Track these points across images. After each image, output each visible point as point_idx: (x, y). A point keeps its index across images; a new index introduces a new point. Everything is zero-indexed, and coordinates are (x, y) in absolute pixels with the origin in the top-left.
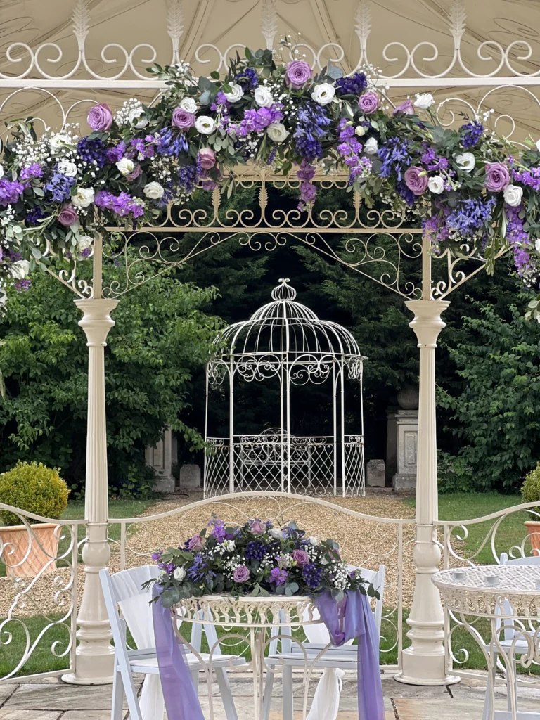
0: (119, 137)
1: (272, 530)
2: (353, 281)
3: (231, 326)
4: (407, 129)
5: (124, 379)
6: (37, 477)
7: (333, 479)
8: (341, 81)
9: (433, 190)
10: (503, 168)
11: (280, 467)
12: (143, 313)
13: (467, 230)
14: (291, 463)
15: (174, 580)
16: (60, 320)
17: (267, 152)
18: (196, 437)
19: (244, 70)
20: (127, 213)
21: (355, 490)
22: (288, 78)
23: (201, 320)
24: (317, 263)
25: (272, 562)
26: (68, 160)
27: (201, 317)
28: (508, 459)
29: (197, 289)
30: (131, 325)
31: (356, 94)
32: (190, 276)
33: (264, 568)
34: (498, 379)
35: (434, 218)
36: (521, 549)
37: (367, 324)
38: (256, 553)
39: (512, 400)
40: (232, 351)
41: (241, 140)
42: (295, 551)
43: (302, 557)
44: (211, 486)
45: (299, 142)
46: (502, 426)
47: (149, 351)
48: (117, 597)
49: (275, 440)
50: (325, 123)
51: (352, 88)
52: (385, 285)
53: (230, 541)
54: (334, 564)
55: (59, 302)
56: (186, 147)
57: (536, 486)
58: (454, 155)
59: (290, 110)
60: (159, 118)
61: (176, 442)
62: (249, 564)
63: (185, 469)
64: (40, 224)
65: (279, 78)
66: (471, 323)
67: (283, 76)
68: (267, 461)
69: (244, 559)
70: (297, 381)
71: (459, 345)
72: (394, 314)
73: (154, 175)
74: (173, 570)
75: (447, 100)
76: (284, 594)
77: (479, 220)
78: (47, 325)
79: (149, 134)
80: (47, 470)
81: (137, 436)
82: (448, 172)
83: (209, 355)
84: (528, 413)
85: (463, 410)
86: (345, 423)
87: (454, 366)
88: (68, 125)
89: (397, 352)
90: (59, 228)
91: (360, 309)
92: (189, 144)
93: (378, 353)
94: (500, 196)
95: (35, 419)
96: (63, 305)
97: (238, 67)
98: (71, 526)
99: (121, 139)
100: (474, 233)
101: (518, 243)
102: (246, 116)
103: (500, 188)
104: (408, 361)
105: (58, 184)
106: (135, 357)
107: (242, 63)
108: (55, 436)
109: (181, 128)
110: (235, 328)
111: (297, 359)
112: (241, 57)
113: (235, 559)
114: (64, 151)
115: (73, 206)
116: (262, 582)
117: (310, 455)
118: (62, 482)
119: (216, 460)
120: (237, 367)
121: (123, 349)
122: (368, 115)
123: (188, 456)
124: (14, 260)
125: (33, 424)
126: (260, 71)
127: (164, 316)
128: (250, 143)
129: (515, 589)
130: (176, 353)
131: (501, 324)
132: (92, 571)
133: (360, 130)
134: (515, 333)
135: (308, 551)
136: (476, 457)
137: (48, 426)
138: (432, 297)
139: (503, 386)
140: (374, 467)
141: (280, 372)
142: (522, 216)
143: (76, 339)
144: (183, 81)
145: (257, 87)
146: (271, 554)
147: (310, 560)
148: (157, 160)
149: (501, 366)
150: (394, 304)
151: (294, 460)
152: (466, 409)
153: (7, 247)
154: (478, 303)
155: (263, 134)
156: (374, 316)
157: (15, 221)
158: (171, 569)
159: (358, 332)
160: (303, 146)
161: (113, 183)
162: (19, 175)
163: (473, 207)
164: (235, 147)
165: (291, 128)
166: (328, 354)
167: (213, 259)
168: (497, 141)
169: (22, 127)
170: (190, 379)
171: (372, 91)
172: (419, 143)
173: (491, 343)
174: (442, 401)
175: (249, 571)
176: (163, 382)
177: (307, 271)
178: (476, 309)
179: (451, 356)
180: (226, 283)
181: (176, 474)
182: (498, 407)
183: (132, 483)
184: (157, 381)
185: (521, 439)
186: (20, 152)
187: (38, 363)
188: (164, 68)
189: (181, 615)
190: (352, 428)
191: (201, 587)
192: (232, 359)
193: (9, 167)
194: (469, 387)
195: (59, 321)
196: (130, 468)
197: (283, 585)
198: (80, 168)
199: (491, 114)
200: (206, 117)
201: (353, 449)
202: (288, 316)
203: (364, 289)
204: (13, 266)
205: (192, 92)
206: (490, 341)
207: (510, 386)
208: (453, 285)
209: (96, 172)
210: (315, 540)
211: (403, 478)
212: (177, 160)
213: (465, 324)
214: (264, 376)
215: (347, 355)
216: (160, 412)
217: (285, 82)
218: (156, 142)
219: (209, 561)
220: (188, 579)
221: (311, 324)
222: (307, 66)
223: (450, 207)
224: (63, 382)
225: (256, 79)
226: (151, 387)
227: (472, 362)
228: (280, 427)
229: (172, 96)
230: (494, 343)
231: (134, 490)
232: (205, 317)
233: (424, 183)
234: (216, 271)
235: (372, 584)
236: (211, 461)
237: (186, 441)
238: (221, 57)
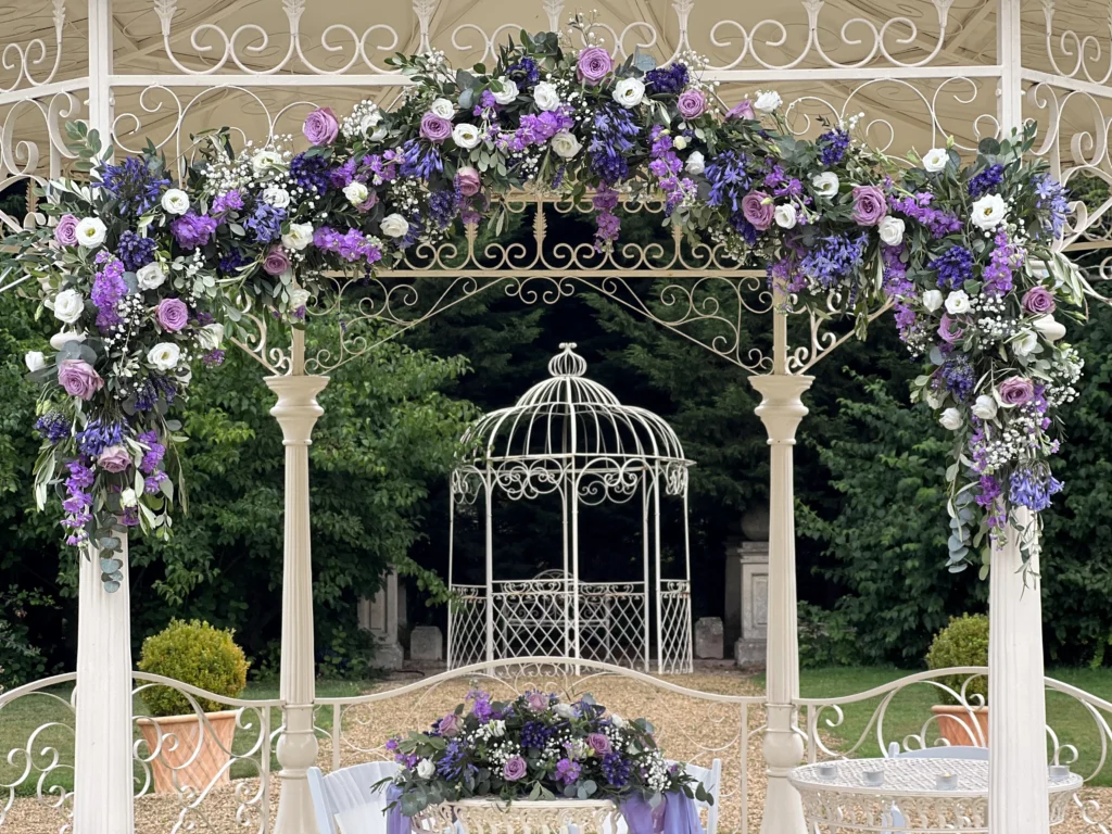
0: (347, 153)
1: (558, 705)
2: (673, 347)
3: (488, 415)
4: (744, 140)
5: (327, 498)
6: (201, 643)
7: (643, 648)
8: (653, 75)
9: (781, 223)
10: (877, 193)
11: (563, 629)
12: (354, 397)
13: (829, 278)
14: (580, 624)
15: (419, 777)
16: (229, 407)
17: (552, 172)
18: (436, 583)
19: (519, 61)
20: (358, 258)
21: (677, 664)
22: (580, 71)
23: (443, 407)
24: (617, 319)
25: (558, 750)
26: (277, 186)
27: (442, 402)
28: (910, 615)
29: (436, 360)
30: (337, 415)
31: (673, 91)
32: (425, 340)
33: (546, 760)
34: (894, 493)
35: (784, 261)
36: (920, 739)
37: (694, 411)
38: (536, 738)
39: (915, 525)
40: (489, 453)
41: (515, 156)
42: (592, 736)
43: (601, 743)
44: (458, 658)
45: (596, 157)
46: (900, 565)
47: (364, 453)
48: (333, 807)
49: (556, 588)
50: (631, 132)
51: (668, 84)
52: (719, 353)
53: (499, 722)
54: (647, 753)
55: (228, 381)
56: (439, 166)
57: (948, 652)
58: (809, 175)
59: (583, 115)
60: (403, 126)
61: (405, 592)
62: (525, 754)
63: (418, 633)
64: (239, 273)
65: (568, 71)
66: (852, 409)
67: (573, 68)
68: (543, 620)
69: (518, 746)
70: (588, 498)
71: (833, 443)
72: (734, 396)
73: (395, 205)
74: (416, 764)
75: (800, 100)
76: (575, 797)
77: (846, 264)
78: (210, 415)
79: (388, 149)
80: (216, 633)
81: (347, 582)
82: (802, 199)
83: (455, 459)
84: (939, 545)
85: (840, 540)
86: (662, 564)
87: (826, 474)
88: (276, 137)
89: (740, 453)
90: (266, 279)
91: (684, 389)
92: (443, 161)
93: (711, 455)
94: (873, 231)
95: (193, 557)
96: (233, 385)
97: (510, 55)
98: (260, 709)
99: (350, 156)
100: (839, 283)
101: (899, 296)
102: (523, 123)
103: (874, 221)
104: (756, 466)
105: (263, 219)
106: (344, 463)
107: (517, 51)
108: (221, 584)
109: (433, 139)
110: (494, 419)
111: (588, 465)
112: (515, 44)
113: (506, 748)
114: (271, 173)
115: (284, 248)
116: (545, 779)
117: (608, 612)
118: (237, 651)
119: (465, 618)
120: (498, 478)
121: (325, 451)
122: (691, 122)
123: (423, 612)
124: (202, 324)
125: (189, 566)
126: (541, 61)
127: (386, 399)
128: (528, 160)
129: (906, 789)
130: (404, 457)
131: (898, 410)
132: (290, 775)
133: (680, 142)
134: (919, 423)
135: (610, 735)
136: (860, 612)
137: (212, 568)
138: (788, 371)
139: (902, 504)
140: (706, 630)
141: (562, 485)
142: (904, 259)
143: (254, 436)
144: (435, 75)
145: (537, 83)
146: (556, 739)
147: (613, 749)
148: (400, 183)
149: (897, 474)
150: (735, 381)
151: (585, 618)
152: (844, 539)
153: (194, 306)
154: (861, 378)
155: (545, 147)
156: (705, 398)
157: (204, 271)
158: (413, 763)
159: (680, 424)
160: (602, 164)
161: (340, 217)
162: (210, 206)
163: (837, 247)
164: (507, 165)
165: (584, 138)
166: (634, 457)
167: (460, 314)
168: (869, 155)
169: (214, 140)
170: (426, 496)
171: (696, 87)
172: (762, 159)
173: (882, 440)
174: (809, 528)
175: (525, 764)
176: (385, 501)
177: (601, 331)
178: (860, 387)
179: (822, 459)
180: (479, 349)
181: (404, 642)
182: (893, 536)
183: (338, 654)
184: (377, 500)
185: (929, 584)
186: (212, 175)
187: (197, 473)
188: (408, 58)
189: (428, 829)
190: (673, 570)
191: (457, 787)
192: (489, 466)
193: (198, 195)
194: (849, 505)
195: (227, 410)
196: (335, 631)
197: (574, 783)
198: (294, 197)
199: (860, 119)
200: (468, 125)
201: (674, 601)
202: (574, 399)
203: (689, 358)
204: (201, 332)
205: (449, 91)
206: (881, 436)
207: (911, 504)
208: (819, 352)
209: (315, 201)
210: (620, 721)
211: (751, 645)
212: (426, 184)
213: (843, 410)
214: (538, 492)
215: (664, 459)
216: (380, 547)
217: (575, 76)
218: (398, 159)
219: (468, 750)
220: (439, 776)
221: (609, 412)
222: (605, 54)
223: (804, 246)
224: (234, 502)
225: (537, 72)
226: (367, 508)
227: (854, 467)
228: (562, 568)
229: (420, 97)
230: (887, 438)
231: (342, 665)
232: (448, 402)
233: (769, 214)
234: (464, 332)
235: (701, 784)
236: (458, 620)
237: (421, 589)
238: (487, 42)
